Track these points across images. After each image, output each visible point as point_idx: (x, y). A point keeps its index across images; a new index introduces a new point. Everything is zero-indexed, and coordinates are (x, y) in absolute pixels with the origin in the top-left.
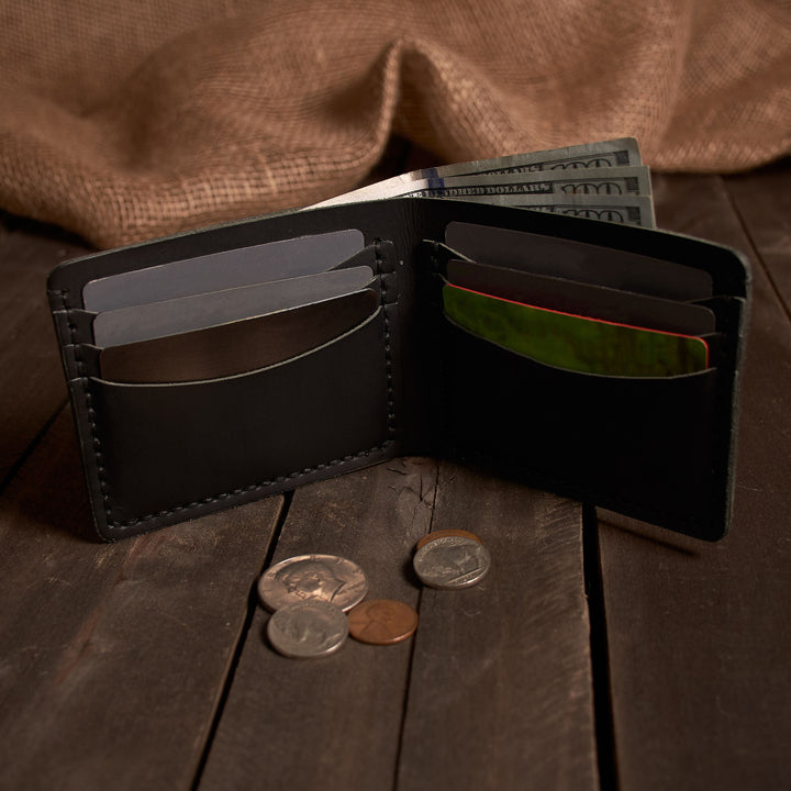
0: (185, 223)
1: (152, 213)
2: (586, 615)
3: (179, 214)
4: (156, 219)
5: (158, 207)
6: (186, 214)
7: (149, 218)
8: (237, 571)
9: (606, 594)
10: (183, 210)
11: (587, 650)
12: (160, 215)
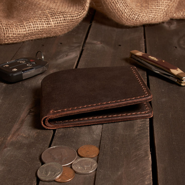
0: (25, 36)
1: (14, 32)
2: (150, 158)
3: (23, 33)
4: (16, 34)
5: (16, 31)
6: (25, 33)
7: (13, 34)
8: (42, 144)
9: (157, 152)
10: (24, 31)
11: (151, 169)
12: (17, 33)
